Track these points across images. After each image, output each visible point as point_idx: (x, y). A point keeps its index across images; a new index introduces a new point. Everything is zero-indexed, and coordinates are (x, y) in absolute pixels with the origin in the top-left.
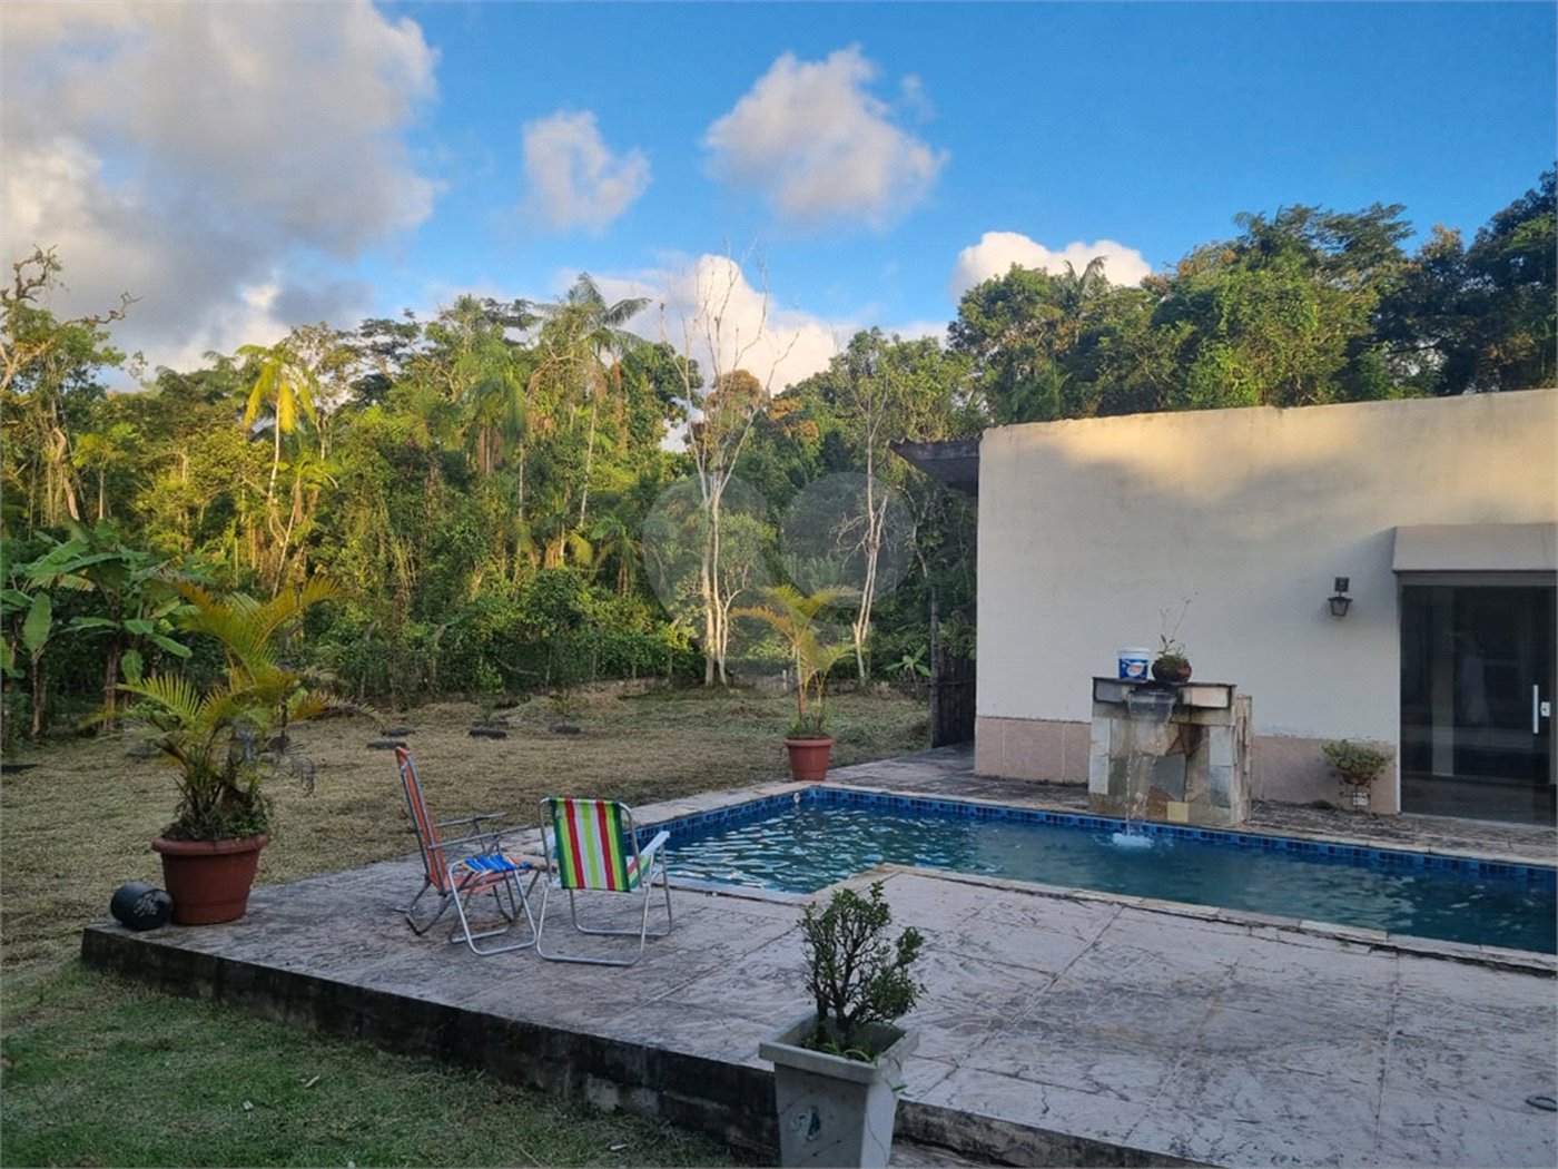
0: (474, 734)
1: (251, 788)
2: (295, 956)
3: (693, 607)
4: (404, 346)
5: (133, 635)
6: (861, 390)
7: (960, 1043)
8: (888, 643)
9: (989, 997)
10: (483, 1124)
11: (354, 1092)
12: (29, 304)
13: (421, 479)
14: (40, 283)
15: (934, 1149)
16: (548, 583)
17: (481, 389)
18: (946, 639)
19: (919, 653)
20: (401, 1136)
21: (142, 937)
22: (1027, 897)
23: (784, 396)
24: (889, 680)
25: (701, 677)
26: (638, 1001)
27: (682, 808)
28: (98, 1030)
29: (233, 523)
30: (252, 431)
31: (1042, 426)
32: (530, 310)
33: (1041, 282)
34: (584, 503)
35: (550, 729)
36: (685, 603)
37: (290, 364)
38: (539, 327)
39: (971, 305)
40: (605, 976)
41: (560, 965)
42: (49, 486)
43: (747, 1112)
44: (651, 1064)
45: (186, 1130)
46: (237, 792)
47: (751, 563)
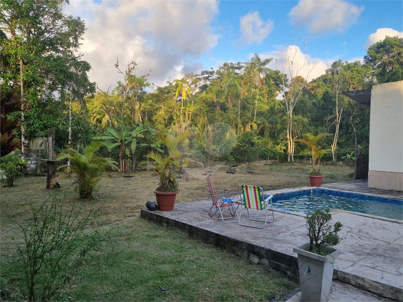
0: (227, 172)
1: (174, 180)
2: (183, 219)
3: (284, 141)
4: (211, 77)
5: (152, 147)
6: (335, 78)
7: (356, 258)
8: (342, 151)
9: (367, 247)
10: (225, 262)
11: (196, 251)
12: (131, 74)
13: (215, 109)
14: (133, 69)
15: (347, 284)
16: (246, 135)
17: (230, 86)
18: (361, 150)
19: (352, 154)
20: (206, 262)
21: (152, 212)
22: (382, 221)
23: (312, 82)
24: (342, 161)
25: (287, 160)
26: (264, 237)
27: (279, 192)
28: (144, 232)
29: (173, 122)
30: (177, 100)
31: (393, 83)
32: (242, 65)
33: (396, 41)
34: (255, 114)
35: (246, 172)
36: (282, 140)
37: (184, 83)
38: (243, 69)
39: (371, 50)
40: (256, 231)
41: (244, 227)
42: (136, 115)
43: (293, 268)
44: (267, 253)
45: (160, 254)
46: (171, 181)
47: (301, 129)
